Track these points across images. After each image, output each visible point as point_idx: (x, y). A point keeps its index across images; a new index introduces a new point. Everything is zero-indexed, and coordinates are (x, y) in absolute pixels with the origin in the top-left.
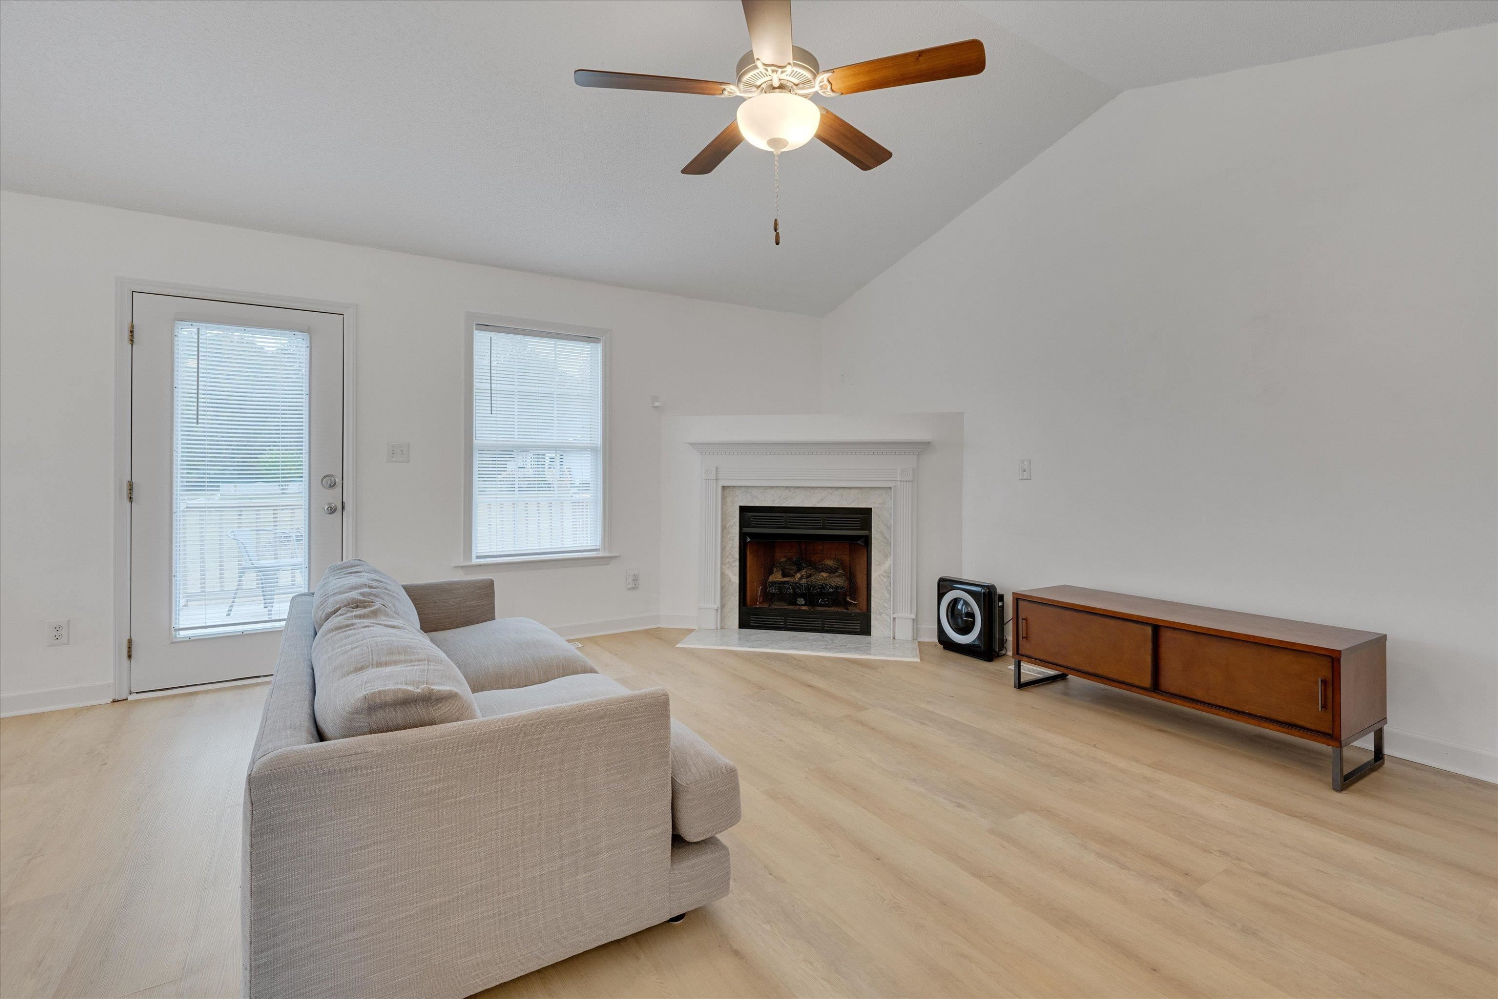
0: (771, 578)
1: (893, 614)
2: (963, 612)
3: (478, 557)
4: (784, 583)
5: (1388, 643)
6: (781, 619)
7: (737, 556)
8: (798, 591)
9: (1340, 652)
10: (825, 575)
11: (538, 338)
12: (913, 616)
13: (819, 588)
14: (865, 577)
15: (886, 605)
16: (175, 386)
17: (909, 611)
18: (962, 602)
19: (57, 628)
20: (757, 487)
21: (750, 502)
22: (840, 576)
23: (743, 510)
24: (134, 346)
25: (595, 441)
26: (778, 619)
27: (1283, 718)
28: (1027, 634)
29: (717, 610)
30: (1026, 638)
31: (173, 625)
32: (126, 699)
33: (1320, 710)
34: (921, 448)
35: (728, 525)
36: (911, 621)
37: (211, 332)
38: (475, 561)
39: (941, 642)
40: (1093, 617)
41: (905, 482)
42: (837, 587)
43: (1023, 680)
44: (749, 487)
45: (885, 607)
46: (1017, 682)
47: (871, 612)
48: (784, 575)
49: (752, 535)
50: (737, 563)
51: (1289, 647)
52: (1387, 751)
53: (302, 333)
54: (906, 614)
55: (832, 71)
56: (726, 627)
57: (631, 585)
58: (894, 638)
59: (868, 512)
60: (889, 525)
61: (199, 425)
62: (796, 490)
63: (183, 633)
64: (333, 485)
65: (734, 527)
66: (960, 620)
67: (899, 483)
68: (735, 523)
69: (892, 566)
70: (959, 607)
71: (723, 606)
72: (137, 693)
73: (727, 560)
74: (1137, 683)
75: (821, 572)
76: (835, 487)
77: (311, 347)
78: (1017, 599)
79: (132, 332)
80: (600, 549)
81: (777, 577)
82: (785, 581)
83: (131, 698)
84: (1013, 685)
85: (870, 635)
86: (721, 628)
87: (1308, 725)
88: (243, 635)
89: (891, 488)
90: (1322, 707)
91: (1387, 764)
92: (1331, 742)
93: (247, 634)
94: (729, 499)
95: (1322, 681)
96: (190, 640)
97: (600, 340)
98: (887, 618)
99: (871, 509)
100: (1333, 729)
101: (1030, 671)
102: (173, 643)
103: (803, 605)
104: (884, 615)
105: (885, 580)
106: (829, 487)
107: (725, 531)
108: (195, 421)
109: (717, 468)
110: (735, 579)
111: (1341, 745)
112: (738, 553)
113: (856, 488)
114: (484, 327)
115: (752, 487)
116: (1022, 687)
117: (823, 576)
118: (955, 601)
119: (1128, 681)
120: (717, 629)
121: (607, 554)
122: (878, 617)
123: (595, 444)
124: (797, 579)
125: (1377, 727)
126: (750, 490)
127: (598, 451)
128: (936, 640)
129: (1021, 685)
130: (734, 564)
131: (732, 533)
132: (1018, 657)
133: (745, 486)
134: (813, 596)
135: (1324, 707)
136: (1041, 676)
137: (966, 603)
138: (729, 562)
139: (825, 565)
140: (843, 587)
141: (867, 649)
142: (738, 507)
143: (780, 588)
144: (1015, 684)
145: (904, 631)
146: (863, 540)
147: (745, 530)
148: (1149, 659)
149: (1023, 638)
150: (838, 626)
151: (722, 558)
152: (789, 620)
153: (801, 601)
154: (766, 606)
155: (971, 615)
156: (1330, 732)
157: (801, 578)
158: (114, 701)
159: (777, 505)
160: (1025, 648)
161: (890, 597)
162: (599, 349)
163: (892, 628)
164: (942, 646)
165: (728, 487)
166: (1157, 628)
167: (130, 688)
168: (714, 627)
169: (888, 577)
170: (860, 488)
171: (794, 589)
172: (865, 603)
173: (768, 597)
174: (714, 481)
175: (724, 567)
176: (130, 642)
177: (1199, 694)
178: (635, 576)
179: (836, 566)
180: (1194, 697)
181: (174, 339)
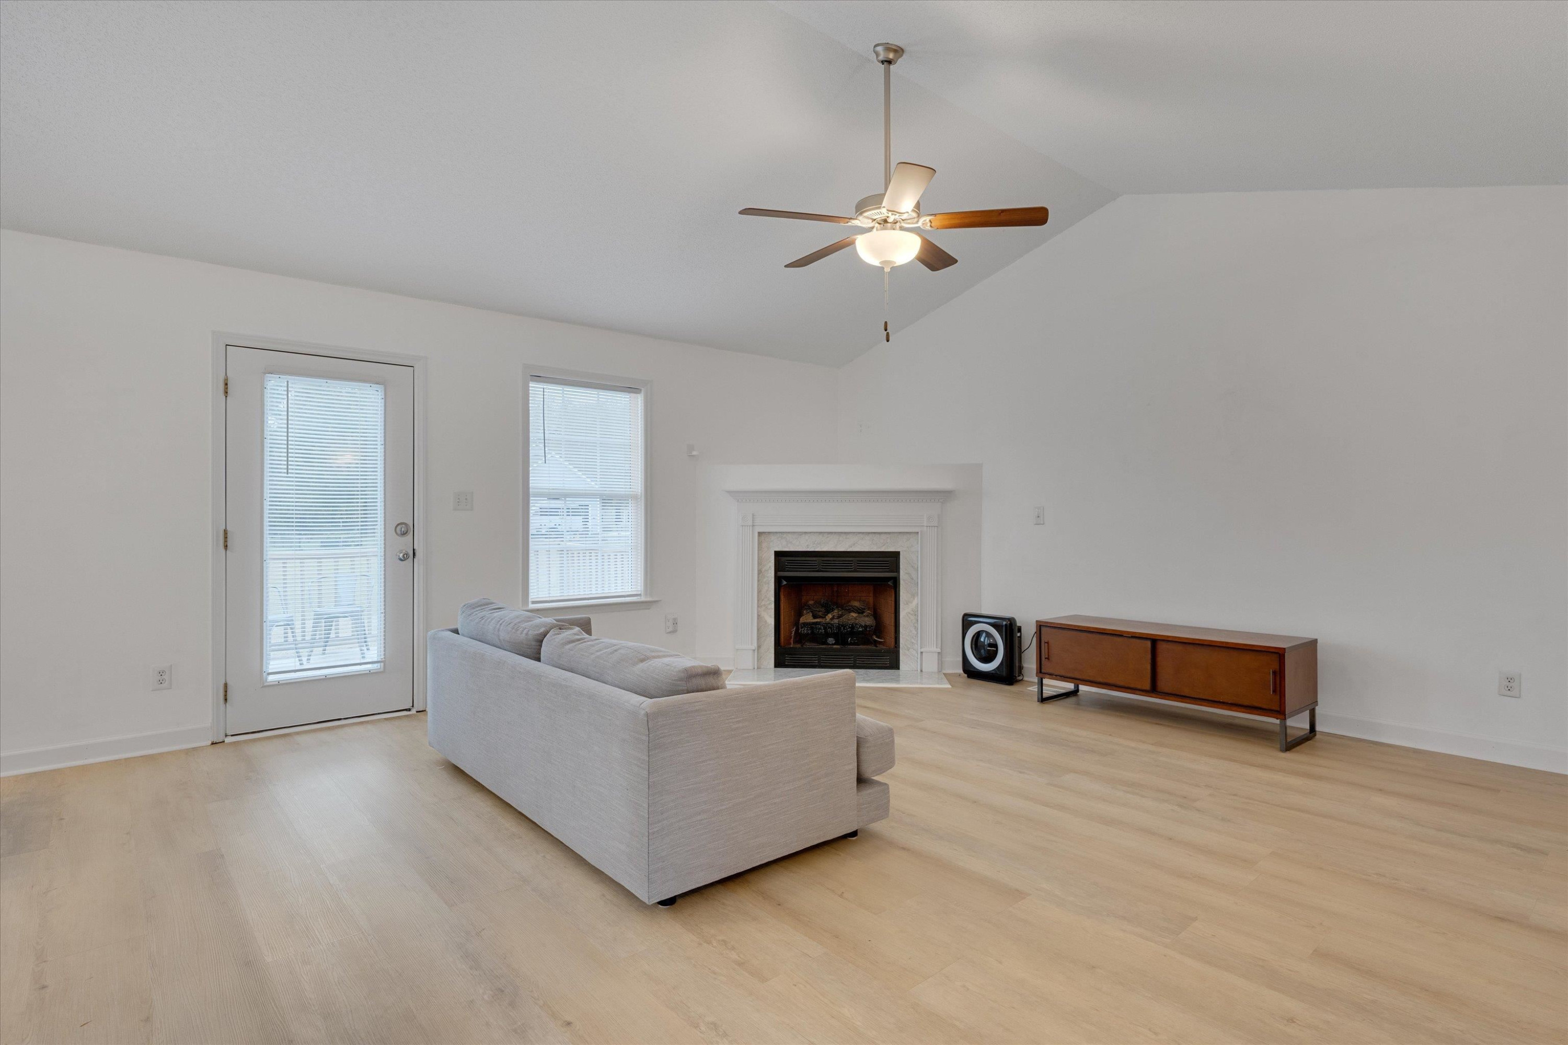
0: (802, 620)
1: (921, 648)
2: (986, 643)
3: (533, 602)
4: (816, 623)
5: (1318, 645)
6: (816, 658)
7: (773, 599)
8: (829, 630)
9: (1284, 649)
10: (854, 615)
11: (584, 389)
12: (939, 650)
13: (849, 627)
14: (893, 616)
15: (913, 641)
16: (265, 437)
17: (935, 646)
18: (984, 635)
19: (161, 673)
20: (791, 532)
21: (785, 547)
22: (867, 616)
23: (778, 554)
24: (228, 398)
25: (635, 488)
26: (812, 658)
27: (1246, 703)
28: (1048, 655)
29: (754, 650)
30: (1048, 658)
31: (264, 669)
32: (224, 742)
33: (1272, 693)
34: (944, 496)
35: (764, 569)
36: (936, 656)
37: (299, 385)
38: (531, 606)
39: (965, 671)
40: (1105, 636)
41: (933, 528)
42: (866, 627)
43: (1045, 696)
44: (783, 532)
45: (913, 643)
46: (1040, 697)
47: (899, 648)
48: (815, 617)
49: (786, 578)
50: (773, 606)
51: (1250, 648)
52: (1319, 728)
53: (378, 385)
54: (932, 648)
55: (935, 215)
56: (762, 667)
57: (671, 629)
58: (921, 671)
59: (896, 555)
60: (916, 567)
61: (289, 475)
62: (829, 535)
63: (271, 678)
64: (404, 534)
65: (770, 571)
66: (982, 651)
67: (925, 528)
68: (770, 567)
69: (919, 604)
70: (982, 639)
71: (759, 647)
72: (232, 735)
73: (763, 603)
74: (1139, 687)
75: (850, 612)
76: (865, 533)
77: (385, 399)
78: (1040, 626)
79: (226, 384)
80: (642, 594)
81: (807, 618)
82: (817, 622)
83: (228, 740)
84: (1037, 699)
85: (899, 669)
86: (758, 668)
87: (1264, 706)
88: (326, 679)
89: (918, 533)
90: (1273, 691)
91: (1318, 736)
92: (1279, 716)
93: (330, 678)
94: (764, 545)
95: (1273, 672)
96: (279, 684)
97: (641, 390)
98: (914, 652)
99: (899, 552)
100: (1280, 707)
101: (1053, 686)
102: (265, 686)
103: (833, 644)
104: (911, 650)
105: (912, 617)
106: (861, 533)
107: (760, 575)
108: (286, 471)
109: (753, 515)
110: (771, 621)
111: (1285, 717)
112: (773, 596)
113: (886, 533)
114: (537, 378)
115: (787, 532)
116: (1044, 701)
117: (853, 616)
118: (978, 635)
119: (1132, 686)
120: (754, 669)
121: (649, 599)
122: (907, 652)
123: (635, 491)
124: (828, 620)
125: (1311, 707)
126: (785, 535)
127: (639, 499)
128: (961, 671)
129: (1043, 700)
130: (769, 607)
131: (768, 577)
132: (1041, 675)
133: (780, 532)
134: (845, 636)
135: (1274, 691)
136: (1062, 691)
137: (989, 635)
138: (764, 605)
139: (851, 606)
140: (872, 626)
141: (897, 680)
142: (773, 553)
143: (812, 628)
144: (1038, 699)
145: (931, 664)
146: (892, 581)
147: (781, 574)
148: (1148, 667)
149: (1045, 658)
150: (869, 662)
151: (758, 601)
152: (823, 658)
153: (831, 640)
154: (799, 646)
155: (995, 646)
156: (1279, 709)
157: (832, 619)
158: (212, 744)
159: (810, 550)
160: (1047, 667)
161: (918, 633)
162: (639, 400)
163: (919, 662)
164: (966, 675)
165: (764, 532)
166: (1155, 642)
167: (226, 731)
168: (751, 668)
169: (915, 615)
170: (889, 533)
171: (825, 628)
172: (893, 640)
173: (799, 638)
174: (751, 527)
175: (759, 609)
176: (226, 685)
177: (1186, 691)
178: (675, 619)
179: (863, 607)
180: (1182, 694)
181: (264, 392)
